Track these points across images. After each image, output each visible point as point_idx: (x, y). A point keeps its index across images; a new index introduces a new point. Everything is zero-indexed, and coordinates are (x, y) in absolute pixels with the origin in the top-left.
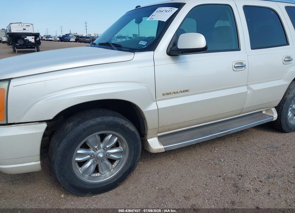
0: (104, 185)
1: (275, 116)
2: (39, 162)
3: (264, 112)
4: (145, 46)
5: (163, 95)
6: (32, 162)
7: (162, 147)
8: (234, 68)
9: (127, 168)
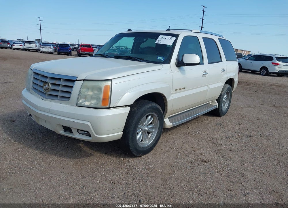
0: (148, 148)
1: (218, 105)
2: (122, 133)
3: (210, 103)
4: (163, 60)
5: (175, 90)
6: (119, 132)
7: (171, 124)
8: (203, 75)
9: (158, 137)
